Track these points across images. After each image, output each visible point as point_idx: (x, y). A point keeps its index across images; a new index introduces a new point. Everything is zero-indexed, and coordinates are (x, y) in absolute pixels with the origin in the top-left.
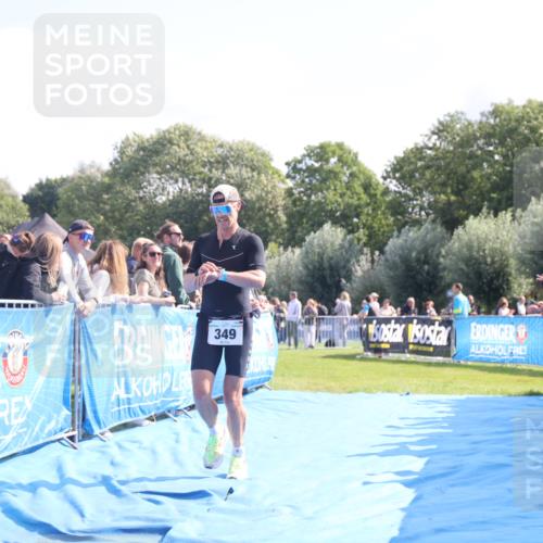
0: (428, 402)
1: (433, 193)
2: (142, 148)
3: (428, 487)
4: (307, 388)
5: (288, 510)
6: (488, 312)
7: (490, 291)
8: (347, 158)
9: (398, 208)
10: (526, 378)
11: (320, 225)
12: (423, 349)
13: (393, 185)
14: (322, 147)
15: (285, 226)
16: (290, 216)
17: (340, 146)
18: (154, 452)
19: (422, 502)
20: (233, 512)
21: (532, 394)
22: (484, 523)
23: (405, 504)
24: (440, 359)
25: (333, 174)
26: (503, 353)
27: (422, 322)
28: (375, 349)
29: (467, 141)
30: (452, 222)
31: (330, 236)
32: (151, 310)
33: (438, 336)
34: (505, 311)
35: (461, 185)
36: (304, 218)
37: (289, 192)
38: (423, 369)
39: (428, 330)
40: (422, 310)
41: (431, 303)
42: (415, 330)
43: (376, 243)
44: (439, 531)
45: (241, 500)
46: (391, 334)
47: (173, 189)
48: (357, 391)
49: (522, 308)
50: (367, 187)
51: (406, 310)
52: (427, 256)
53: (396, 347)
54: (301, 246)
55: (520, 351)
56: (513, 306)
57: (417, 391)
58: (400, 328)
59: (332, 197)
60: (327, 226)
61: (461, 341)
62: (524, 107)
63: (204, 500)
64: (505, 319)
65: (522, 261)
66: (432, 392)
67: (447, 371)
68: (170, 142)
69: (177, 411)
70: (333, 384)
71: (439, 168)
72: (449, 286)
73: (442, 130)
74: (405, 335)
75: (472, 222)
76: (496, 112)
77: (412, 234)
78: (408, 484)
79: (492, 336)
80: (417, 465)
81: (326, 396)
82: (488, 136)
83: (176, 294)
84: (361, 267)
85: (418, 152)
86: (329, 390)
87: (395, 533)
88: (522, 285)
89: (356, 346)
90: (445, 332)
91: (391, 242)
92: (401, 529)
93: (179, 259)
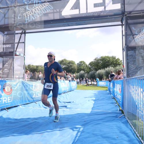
0: (95, 91)
1: (94, 66)
2: (60, 62)
3: (96, 101)
4: (81, 90)
5: (80, 104)
6: (101, 80)
7: (101, 78)
8: (84, 63)
9: (90, 69)
10: (105, 88)
11: (81, 71)
12: (94, 85)
13: (89, 66)
14: (81, 62)
15: (77, 71)
16: (77, 70)
17: (83, 61)
18: (64, 97)
19: (95, 103)
20: (74, 104)
21: (107, 90)
22: (103, 106)
23: (93, 103)
24: (95, 86)
25: (82, 64)
26: (103, 85)
27: (93, 82)
28: (88, 85)
29: (98, 60)
30: (97, 70)
31: (82, 72)
32: (63, 81)
33: (95, 83)
34: (103, 80)
35: (97, 66)
36: (79, 70)
37: (77, 67)
38: (94, 87)
39: (94, 83)
40: (93, 80)
41: (94, 80)
42: (93, 83)
43: (88, 73)
44: (98, 106)
45: (74, 103)
46: (90, 83)
47: (64, 66)
48: (86, 90)
49: (105, 80)
50: (86, 66)
51: (91, 80)
52: (94, 74)
53: (90, 85)
54: (79, 73)
55: (105, 85)
56: (104, 80)
57: (93, 90)
58: (91, 82)
59: (82, 67)
60: (82, 71)
61: (98, 84)
62: (105, 56)
63: (70, 103)
64: (103, 81)
65: (105, 75)
66: (95, 90)
67: (97, 87)
68: (63, 61)
69: (66, 92)
70: (84, 89)
71: (95, 64)
72: (96, 77)
73: (95, 59)
74: (91, 83)
75: (100, 70)
76: (101, 57)
77: (92, 72)
78: (94, 101)
79: (102, 83)
80: (94, 99)
81: (82, 90)
82: (101, 60)
83: (66, 79)
84: (86, 75)
85: (92, 62)
86: (83, 90)
87: (93, 107)
88: (105, 77)
89: (85, 84)
90: (96, 83)
91: (90, 73)
92: (93, 106)
93: (66, 75)
